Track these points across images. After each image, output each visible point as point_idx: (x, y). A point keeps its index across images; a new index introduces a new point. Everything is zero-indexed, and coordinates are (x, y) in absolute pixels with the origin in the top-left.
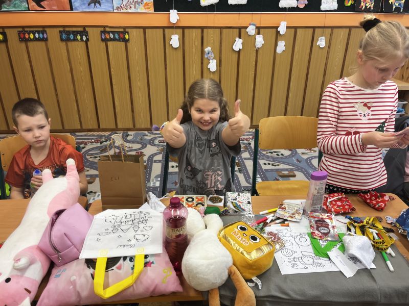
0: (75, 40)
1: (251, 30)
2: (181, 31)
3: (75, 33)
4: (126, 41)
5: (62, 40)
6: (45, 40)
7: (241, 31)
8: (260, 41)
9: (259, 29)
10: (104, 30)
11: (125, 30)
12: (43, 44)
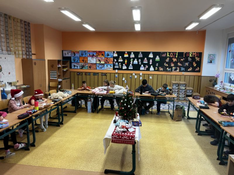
0: (96, 75)
1: (134, 74)
2: (118, 74)
3: (96, 74)
4: (106, 76)
5: (93, 75)
6: (90, 75)
7: (131, 74)
8: (136, 77)
9: (136, 74)
10: (102, 73)
11: (106, 73)
12: (89, 76)
